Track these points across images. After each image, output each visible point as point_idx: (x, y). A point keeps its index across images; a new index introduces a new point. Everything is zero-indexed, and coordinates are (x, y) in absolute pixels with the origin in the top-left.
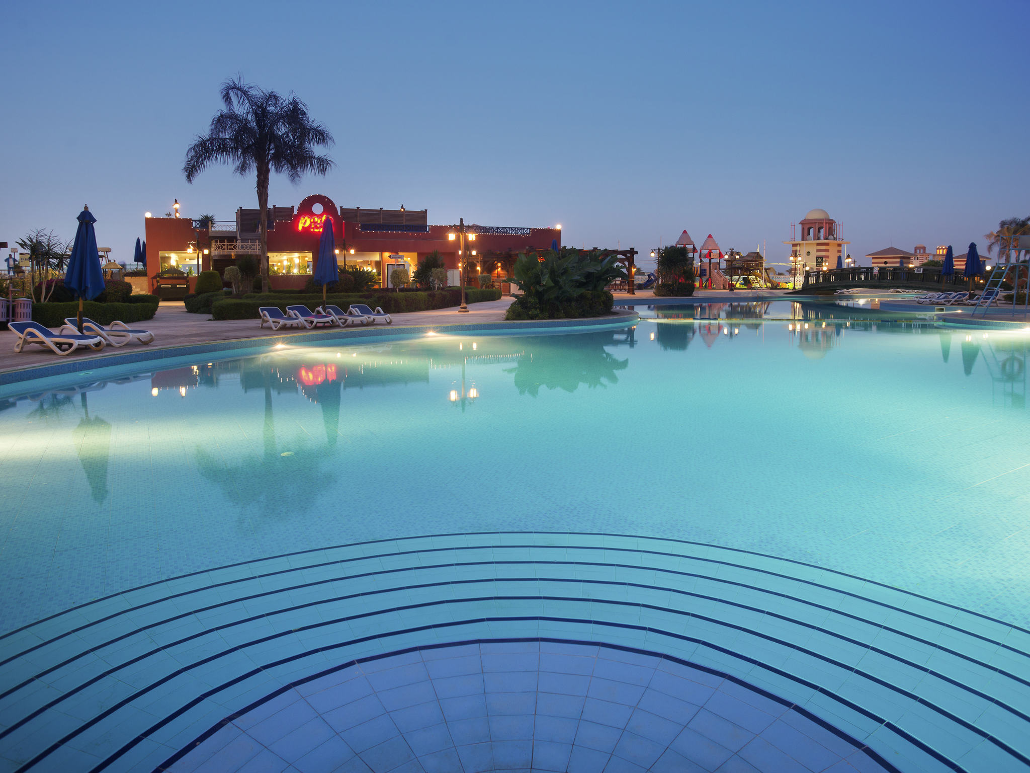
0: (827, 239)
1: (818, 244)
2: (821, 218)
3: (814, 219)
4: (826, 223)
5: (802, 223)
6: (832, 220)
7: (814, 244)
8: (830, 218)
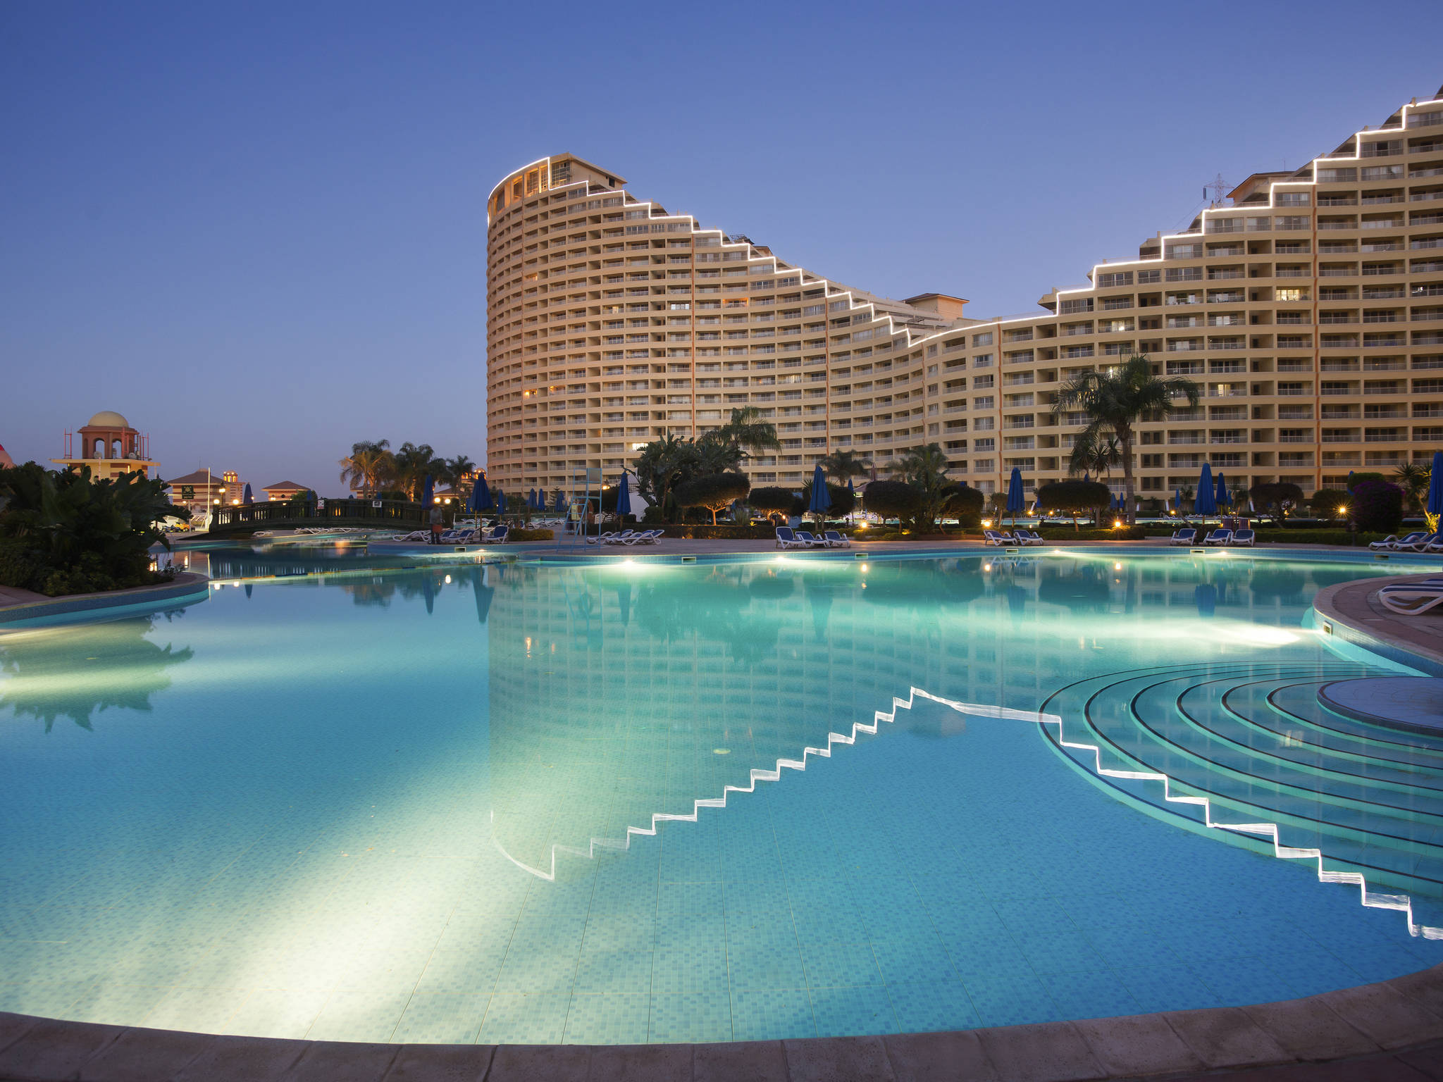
0: (127, 457)
1: (113, 465)
2: (118, 425)
3: (106, 427)
4: (126, 434)
5: (84, 432)
6: (133, 430)
7: (107, 464)
8: (130, 427)
